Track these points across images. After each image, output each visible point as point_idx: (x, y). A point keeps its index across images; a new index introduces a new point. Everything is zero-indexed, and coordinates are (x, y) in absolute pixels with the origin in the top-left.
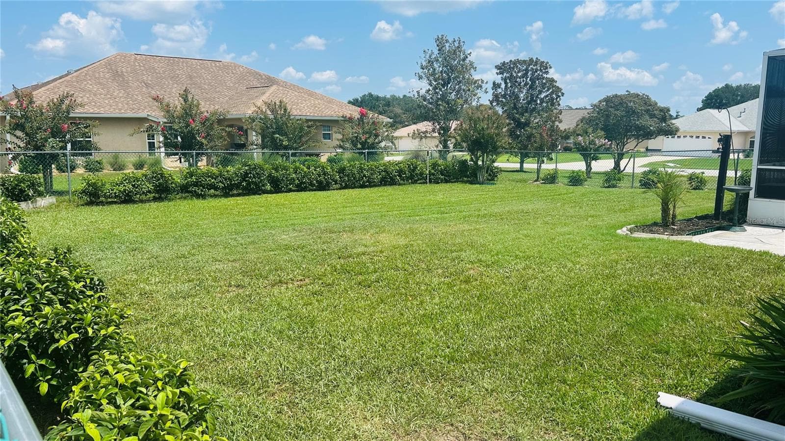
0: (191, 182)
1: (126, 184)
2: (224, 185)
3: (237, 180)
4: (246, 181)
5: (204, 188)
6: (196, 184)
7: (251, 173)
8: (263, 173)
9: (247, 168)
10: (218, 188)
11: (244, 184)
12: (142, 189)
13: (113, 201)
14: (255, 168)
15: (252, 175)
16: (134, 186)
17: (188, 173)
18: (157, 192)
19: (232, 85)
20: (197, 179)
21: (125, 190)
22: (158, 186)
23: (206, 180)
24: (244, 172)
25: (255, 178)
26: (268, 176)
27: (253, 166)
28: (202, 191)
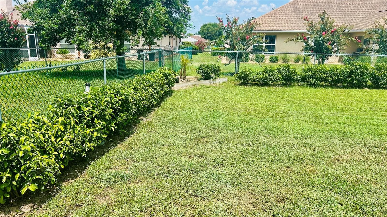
0: (308, 75)
1: (264, 74)
2: (333, 79)
3: (344, 76)
4: (350, 77)
5: (317, 80)
6: (312, 77)
7: (355, 72)
8: (366, 73)
9: (353, 68)
10: (328, 81)
11: (349, 79)
12: (274, 77)
13: (256, 84)
14: (360, 68)
15: (356, 73)
16: (269, 75)
17: (307, 68)
18: (284, 80)
19: (367, 11)
20: (313, 73)
21: (263, 77)
22: (285, 77)
23: (319, 74)
24: (350, 71)
25: (359, 76)
26: (371, 75)
27: (359, 67)
28: (315, 82)
